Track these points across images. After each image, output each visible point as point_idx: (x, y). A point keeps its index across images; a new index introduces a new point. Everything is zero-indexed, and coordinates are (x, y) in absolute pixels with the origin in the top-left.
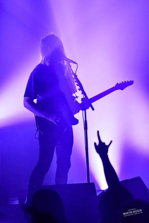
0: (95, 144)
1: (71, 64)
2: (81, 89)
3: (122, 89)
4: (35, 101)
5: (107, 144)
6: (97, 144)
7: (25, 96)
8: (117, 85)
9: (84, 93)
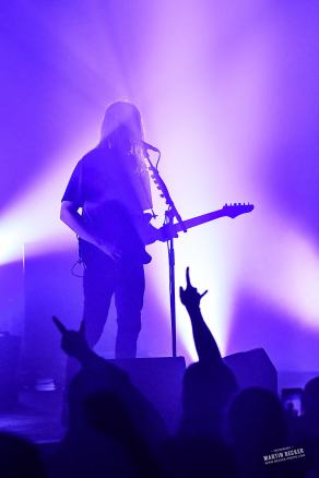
0: (181, 288)
1: (149, 151)
2: (166, 194)
3: (233, 216)
4: (80, 211)
5: (200, 292)
6: (185, 288)
7: (63, 200)
8: (226, 207)
9: (169, 201)
